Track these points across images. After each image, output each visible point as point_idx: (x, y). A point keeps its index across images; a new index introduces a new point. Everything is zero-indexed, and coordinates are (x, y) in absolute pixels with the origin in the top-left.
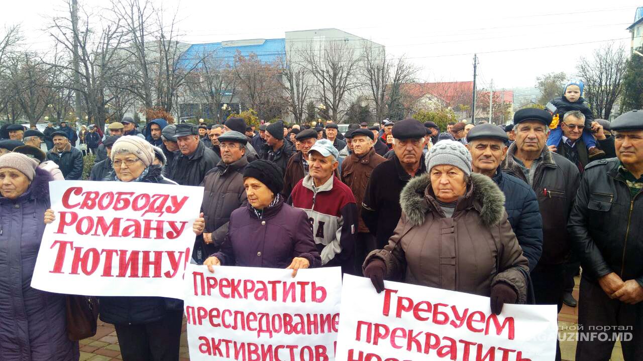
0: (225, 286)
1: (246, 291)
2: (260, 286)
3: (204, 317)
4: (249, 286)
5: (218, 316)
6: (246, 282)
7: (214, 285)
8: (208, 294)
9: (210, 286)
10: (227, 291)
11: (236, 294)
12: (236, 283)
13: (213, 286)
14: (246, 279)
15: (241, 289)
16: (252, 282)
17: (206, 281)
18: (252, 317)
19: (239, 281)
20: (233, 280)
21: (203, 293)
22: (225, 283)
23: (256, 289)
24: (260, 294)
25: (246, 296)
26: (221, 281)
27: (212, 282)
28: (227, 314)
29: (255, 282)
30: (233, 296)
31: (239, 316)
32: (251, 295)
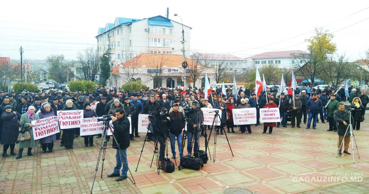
15: (91, 121)
28: (88, 125)
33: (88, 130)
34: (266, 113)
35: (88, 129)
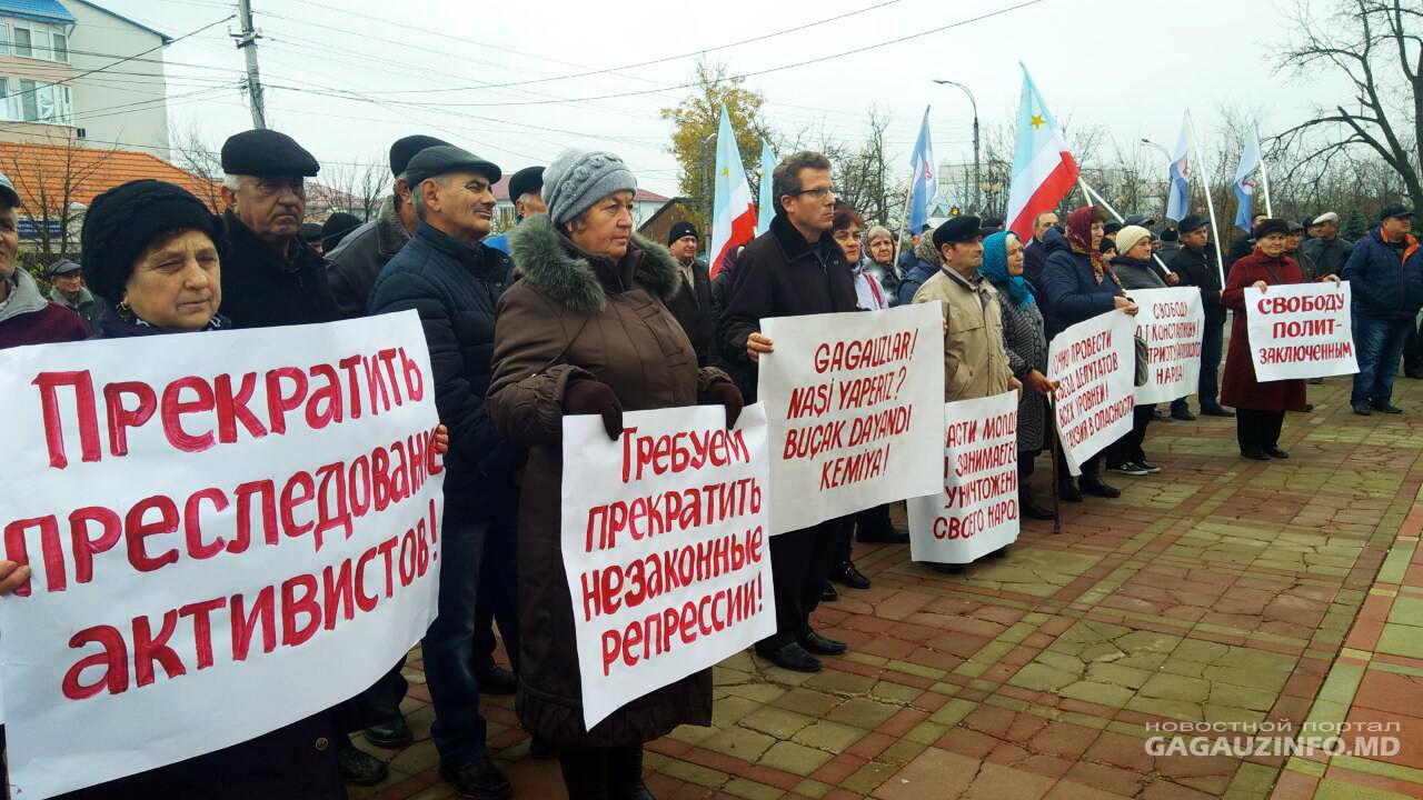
0: (191, 407)
1: (277, 406)
2: (322, 381)
3: (105, 544)
4: (288, 387)
5: (168, 525)
6: (273, 379)
7: (139, 411)
8: (114, 450)
9: (120, 420)
10: (200, 422)
11: (239, 425)
12: (236, 386)
13: (137, 419)
14: (276, 367)
15: (258, 404)
16: (297, 374)
17: (101, 404)
18: (298, 490)
19: (250, 379)
20: (224, 381)
21: (91, 453)
22: (188, 395)
23: (310, 393)
24: (323, 405)
25: (279, 426)
26: (173, 390)
27: (130, 401)
28: (206, 507)
29: (307, 372)
30: (229, 436)
31: (256, 499)
32: (295, 417)
33: (222, 639)
34: (1288, 318)
35: (200, 612)
